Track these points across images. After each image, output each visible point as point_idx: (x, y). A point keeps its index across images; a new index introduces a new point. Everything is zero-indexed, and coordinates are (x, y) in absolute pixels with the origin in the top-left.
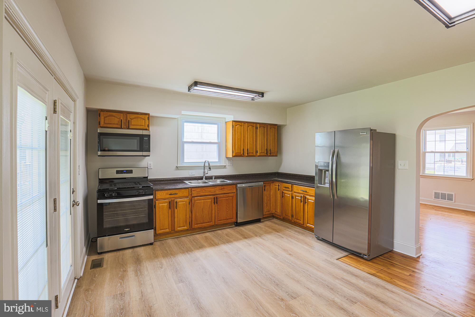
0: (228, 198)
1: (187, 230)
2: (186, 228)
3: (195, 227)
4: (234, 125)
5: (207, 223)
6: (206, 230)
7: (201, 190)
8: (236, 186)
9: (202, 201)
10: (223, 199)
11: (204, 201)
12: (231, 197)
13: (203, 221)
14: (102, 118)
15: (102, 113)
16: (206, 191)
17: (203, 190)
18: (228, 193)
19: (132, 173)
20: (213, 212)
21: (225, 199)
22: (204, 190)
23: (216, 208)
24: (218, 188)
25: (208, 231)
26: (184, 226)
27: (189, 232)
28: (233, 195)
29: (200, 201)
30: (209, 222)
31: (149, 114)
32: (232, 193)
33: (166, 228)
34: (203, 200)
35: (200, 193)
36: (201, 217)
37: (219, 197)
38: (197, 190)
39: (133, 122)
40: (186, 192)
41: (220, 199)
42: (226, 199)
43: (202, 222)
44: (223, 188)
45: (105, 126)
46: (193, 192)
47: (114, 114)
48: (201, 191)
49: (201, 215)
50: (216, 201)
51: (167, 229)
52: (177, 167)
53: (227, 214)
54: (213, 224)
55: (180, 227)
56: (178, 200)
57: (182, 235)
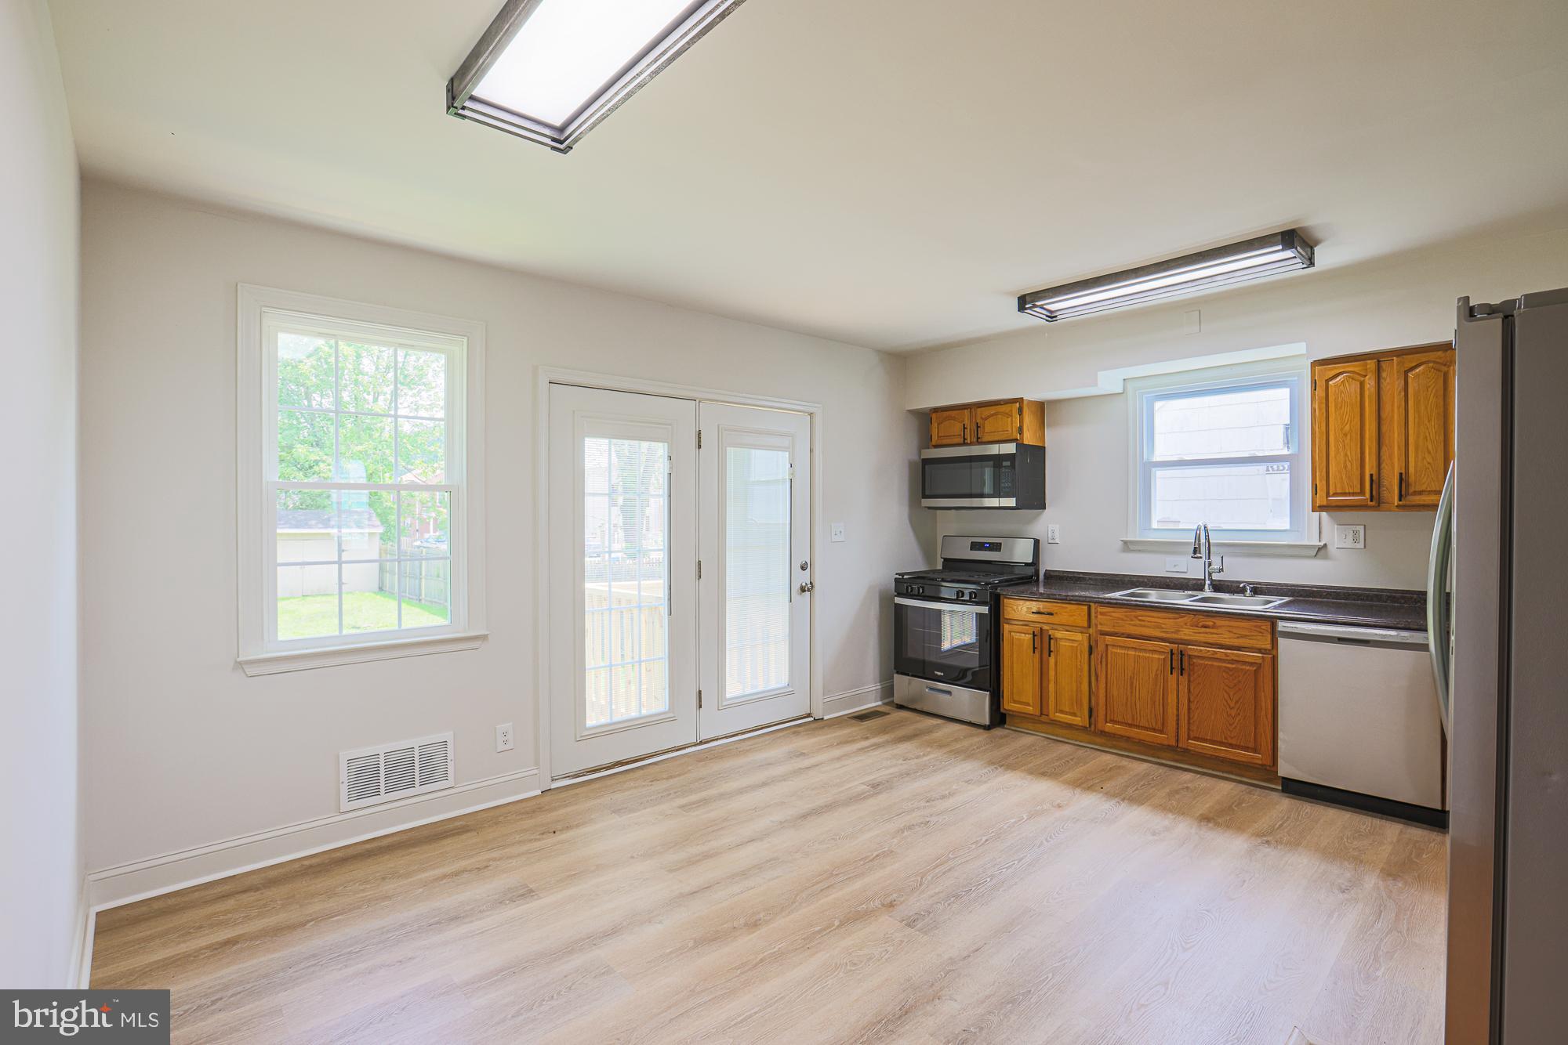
0: (1234, 666)
1: (1084, 729)
2: (1077, 720)
3: (1107, 730)
4: (1320, 377)
5: (1146, 729)
6: (1158, 758)
7: (1126, 616)
8: (1274, 626)
9: (1130, 652)
10: (1212, 665)
11: (1137, 653)
12: (1251, 664)
13: (1133, 719)
14: (935, 425)
15: (934, 416)
16: (1143, 623)
17: (1135, 619)
18: (1239, 648)
19: (999, 550)
20: (1172, 698)
21: (1219, 667)
22: (1136, 617)
23: (1184, 689)
24: (1188, 619)
25: (1164, 762)
26: (1074, 714)
27: (1098, 740)
28: (1260, 661)
29: (1123, 652)
30: (1154, 730)
31: (1021, 400)
32: (1259, 651)
33: (1027, 701)
34: (1135, 649)
35: (1123, 626)
36: (1126, 703)
37: (1196, 654)
38: (1113, 614)
39: (988, 426)
40: (1078, 614)
41: (1202, 662)
42: (1228, 668)
43: (1130, 722)
44: (1211, 624)
45: (939, 442)
46: (1099, 617)
47: (953, 413)
48: (1125, 619)
49: (1127, 699)
50: (1180, 661)
51: (1028, 704)
52: (1125, 543)
53: (1231, 725)
54: (1171, 744)
55: (1062, 712)
56: (1059, 634)
57: (1076, 741)
